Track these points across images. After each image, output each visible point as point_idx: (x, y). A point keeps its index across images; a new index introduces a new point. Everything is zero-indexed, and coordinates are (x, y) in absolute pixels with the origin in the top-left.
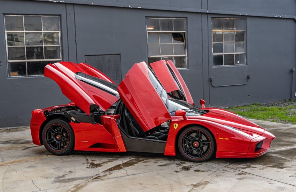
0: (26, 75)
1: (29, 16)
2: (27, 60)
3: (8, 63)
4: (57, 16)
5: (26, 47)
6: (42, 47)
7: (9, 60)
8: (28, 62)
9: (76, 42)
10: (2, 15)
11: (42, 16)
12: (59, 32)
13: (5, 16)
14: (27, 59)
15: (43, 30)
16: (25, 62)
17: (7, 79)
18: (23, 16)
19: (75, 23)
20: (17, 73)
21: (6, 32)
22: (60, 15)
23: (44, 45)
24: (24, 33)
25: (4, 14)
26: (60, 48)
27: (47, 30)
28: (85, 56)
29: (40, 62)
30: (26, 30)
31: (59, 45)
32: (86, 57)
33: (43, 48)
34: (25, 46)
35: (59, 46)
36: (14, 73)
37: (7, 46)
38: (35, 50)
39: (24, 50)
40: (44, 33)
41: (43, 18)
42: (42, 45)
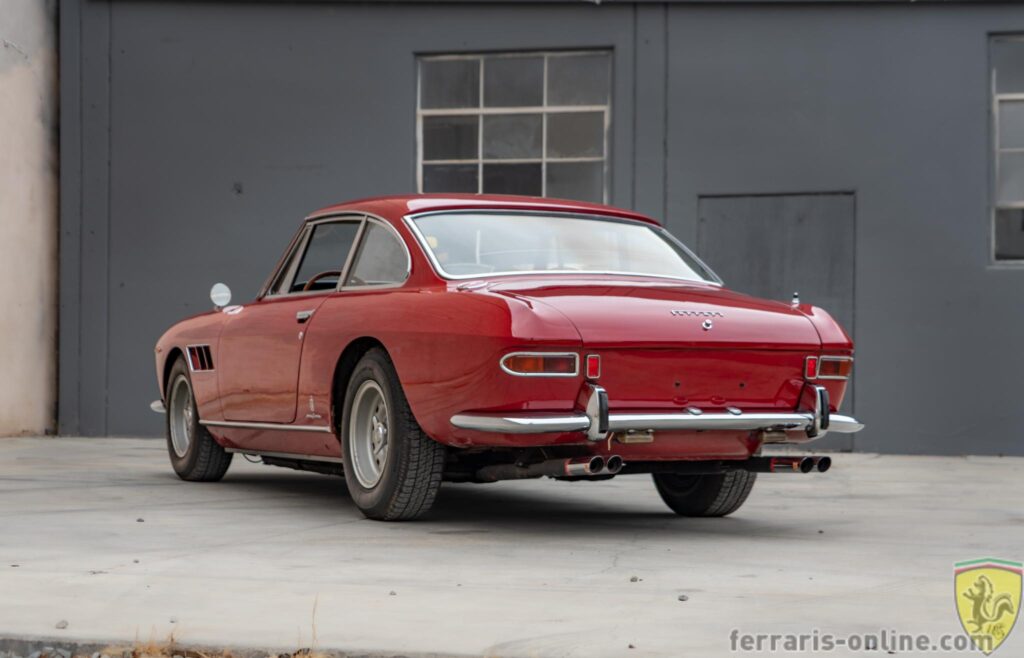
1: (501, 56)
4: (603, 53)
5: (486, 166)
6: (539, 165)
9: (665, 143)
10: (412, 57)
11: (547, 55)
12: (605, 109)
13: (421, 61)
15: (549, 104)
18: (481, 59)
19: (667, 76)
21: (421, 112)
22: (611, 48)
23: (548, 156)
24: (481, 117)
25: (419, 54)
26: (606, 169)
27: (563, 103)
28: (701, 197)
30: (487, 104)
31: (601, 154)
32: (705, 201)
33: (544, 167)
34: (481, 161)
35: (601, 163)
37: (420, 161)
39: (475, 173)
40: (549, 114)
41: (549, 63)
42: (541, 157)
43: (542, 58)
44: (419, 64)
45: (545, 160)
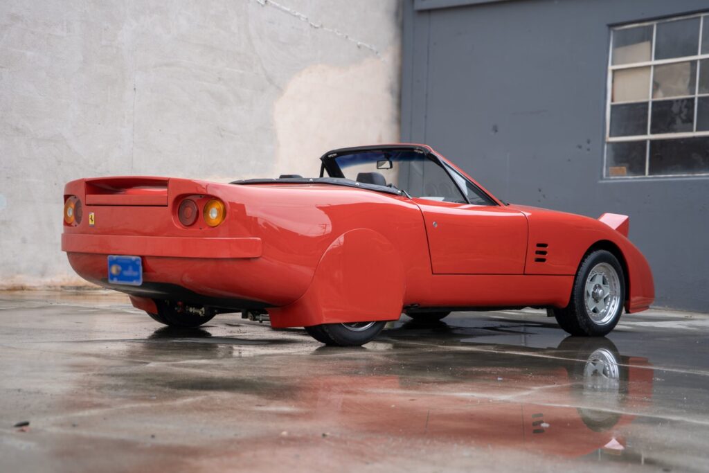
0: (644, 174)
1: (668, 20)
2: (650, 137)
3: (608, 143)
5: (654, 103)
6: (693, 99)
7: (611, 135)
8: (653, 142)
10: (607, 28)
11: (702, 15)
13: (614, 31)
14: (653, 132)
15: (702, 53)
16: (644, 142)
17: (600, 182)
18: (655, 23)
20: (624, 168)
21: (611, 67)
23: (699, 93)
24: (652, 69)
25: (611, 26)
29: (683, 139)
30: (657, 57)
33: (696, 101)
34: (651, 100)
36: (617, 168)
37: (609, 103)
38: (675, 109)
39: (647, 109)
40: (701, 60)
41: (704, 22)
42: (694, 93)
43: (700, 17)
44: (612, 33)
45: (697, 95)
